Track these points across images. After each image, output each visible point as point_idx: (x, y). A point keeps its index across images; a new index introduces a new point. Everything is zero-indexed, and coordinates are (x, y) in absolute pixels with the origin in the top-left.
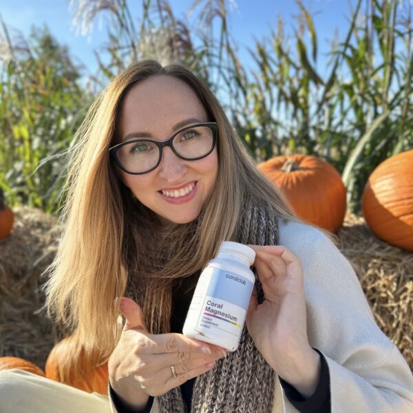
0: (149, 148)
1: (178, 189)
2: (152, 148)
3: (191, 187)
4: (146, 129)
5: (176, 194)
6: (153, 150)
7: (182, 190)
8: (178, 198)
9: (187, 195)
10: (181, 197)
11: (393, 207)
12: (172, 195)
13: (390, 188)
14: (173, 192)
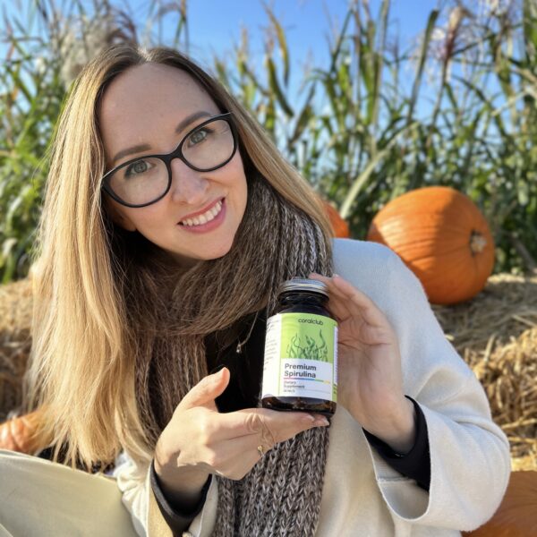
0: (149, 165)
1: (203, 212)
2: (154, 165)
3: (218, 207)
4: (140, 141)
5: (202, 219)
6: (156, 168)
7: (208, 213)
8: (205, 224)
9: (216, 217)
10: (209, 222)
11: (404, 251)
12: (197, 222)
13: (400, 230)
14: (198, 219)
